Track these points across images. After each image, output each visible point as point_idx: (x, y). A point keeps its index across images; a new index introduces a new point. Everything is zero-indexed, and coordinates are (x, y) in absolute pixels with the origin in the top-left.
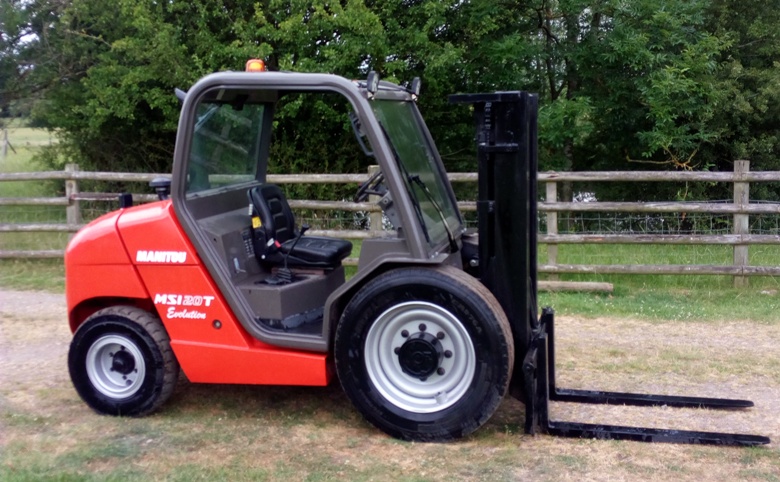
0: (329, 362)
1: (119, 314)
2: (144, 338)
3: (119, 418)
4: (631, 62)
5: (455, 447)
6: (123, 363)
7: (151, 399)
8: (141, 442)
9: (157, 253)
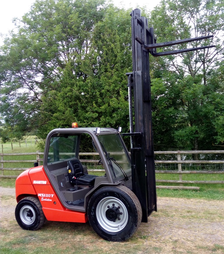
0: (86, 215)
1: (28, 199)
2: (35, 206)
3: (28, 231)
4: (209, 115)
5: (123, 244)
6: (30, 214)
7: (37, 225)
8: (31, 239)
9: (39, 181)
